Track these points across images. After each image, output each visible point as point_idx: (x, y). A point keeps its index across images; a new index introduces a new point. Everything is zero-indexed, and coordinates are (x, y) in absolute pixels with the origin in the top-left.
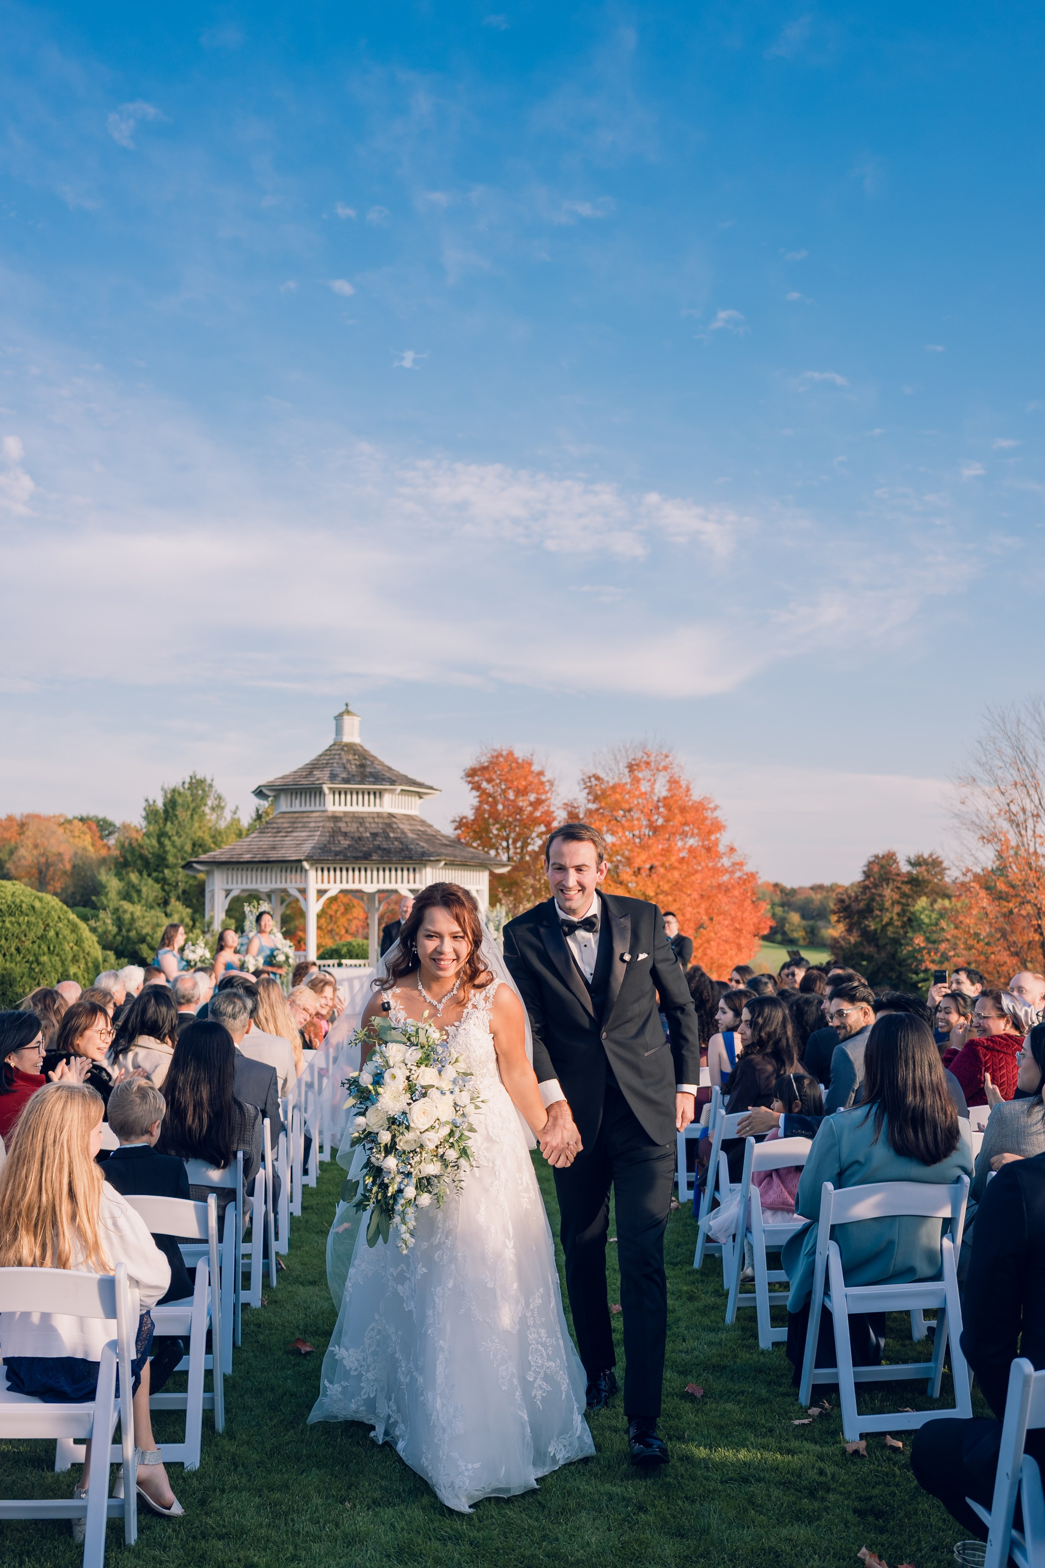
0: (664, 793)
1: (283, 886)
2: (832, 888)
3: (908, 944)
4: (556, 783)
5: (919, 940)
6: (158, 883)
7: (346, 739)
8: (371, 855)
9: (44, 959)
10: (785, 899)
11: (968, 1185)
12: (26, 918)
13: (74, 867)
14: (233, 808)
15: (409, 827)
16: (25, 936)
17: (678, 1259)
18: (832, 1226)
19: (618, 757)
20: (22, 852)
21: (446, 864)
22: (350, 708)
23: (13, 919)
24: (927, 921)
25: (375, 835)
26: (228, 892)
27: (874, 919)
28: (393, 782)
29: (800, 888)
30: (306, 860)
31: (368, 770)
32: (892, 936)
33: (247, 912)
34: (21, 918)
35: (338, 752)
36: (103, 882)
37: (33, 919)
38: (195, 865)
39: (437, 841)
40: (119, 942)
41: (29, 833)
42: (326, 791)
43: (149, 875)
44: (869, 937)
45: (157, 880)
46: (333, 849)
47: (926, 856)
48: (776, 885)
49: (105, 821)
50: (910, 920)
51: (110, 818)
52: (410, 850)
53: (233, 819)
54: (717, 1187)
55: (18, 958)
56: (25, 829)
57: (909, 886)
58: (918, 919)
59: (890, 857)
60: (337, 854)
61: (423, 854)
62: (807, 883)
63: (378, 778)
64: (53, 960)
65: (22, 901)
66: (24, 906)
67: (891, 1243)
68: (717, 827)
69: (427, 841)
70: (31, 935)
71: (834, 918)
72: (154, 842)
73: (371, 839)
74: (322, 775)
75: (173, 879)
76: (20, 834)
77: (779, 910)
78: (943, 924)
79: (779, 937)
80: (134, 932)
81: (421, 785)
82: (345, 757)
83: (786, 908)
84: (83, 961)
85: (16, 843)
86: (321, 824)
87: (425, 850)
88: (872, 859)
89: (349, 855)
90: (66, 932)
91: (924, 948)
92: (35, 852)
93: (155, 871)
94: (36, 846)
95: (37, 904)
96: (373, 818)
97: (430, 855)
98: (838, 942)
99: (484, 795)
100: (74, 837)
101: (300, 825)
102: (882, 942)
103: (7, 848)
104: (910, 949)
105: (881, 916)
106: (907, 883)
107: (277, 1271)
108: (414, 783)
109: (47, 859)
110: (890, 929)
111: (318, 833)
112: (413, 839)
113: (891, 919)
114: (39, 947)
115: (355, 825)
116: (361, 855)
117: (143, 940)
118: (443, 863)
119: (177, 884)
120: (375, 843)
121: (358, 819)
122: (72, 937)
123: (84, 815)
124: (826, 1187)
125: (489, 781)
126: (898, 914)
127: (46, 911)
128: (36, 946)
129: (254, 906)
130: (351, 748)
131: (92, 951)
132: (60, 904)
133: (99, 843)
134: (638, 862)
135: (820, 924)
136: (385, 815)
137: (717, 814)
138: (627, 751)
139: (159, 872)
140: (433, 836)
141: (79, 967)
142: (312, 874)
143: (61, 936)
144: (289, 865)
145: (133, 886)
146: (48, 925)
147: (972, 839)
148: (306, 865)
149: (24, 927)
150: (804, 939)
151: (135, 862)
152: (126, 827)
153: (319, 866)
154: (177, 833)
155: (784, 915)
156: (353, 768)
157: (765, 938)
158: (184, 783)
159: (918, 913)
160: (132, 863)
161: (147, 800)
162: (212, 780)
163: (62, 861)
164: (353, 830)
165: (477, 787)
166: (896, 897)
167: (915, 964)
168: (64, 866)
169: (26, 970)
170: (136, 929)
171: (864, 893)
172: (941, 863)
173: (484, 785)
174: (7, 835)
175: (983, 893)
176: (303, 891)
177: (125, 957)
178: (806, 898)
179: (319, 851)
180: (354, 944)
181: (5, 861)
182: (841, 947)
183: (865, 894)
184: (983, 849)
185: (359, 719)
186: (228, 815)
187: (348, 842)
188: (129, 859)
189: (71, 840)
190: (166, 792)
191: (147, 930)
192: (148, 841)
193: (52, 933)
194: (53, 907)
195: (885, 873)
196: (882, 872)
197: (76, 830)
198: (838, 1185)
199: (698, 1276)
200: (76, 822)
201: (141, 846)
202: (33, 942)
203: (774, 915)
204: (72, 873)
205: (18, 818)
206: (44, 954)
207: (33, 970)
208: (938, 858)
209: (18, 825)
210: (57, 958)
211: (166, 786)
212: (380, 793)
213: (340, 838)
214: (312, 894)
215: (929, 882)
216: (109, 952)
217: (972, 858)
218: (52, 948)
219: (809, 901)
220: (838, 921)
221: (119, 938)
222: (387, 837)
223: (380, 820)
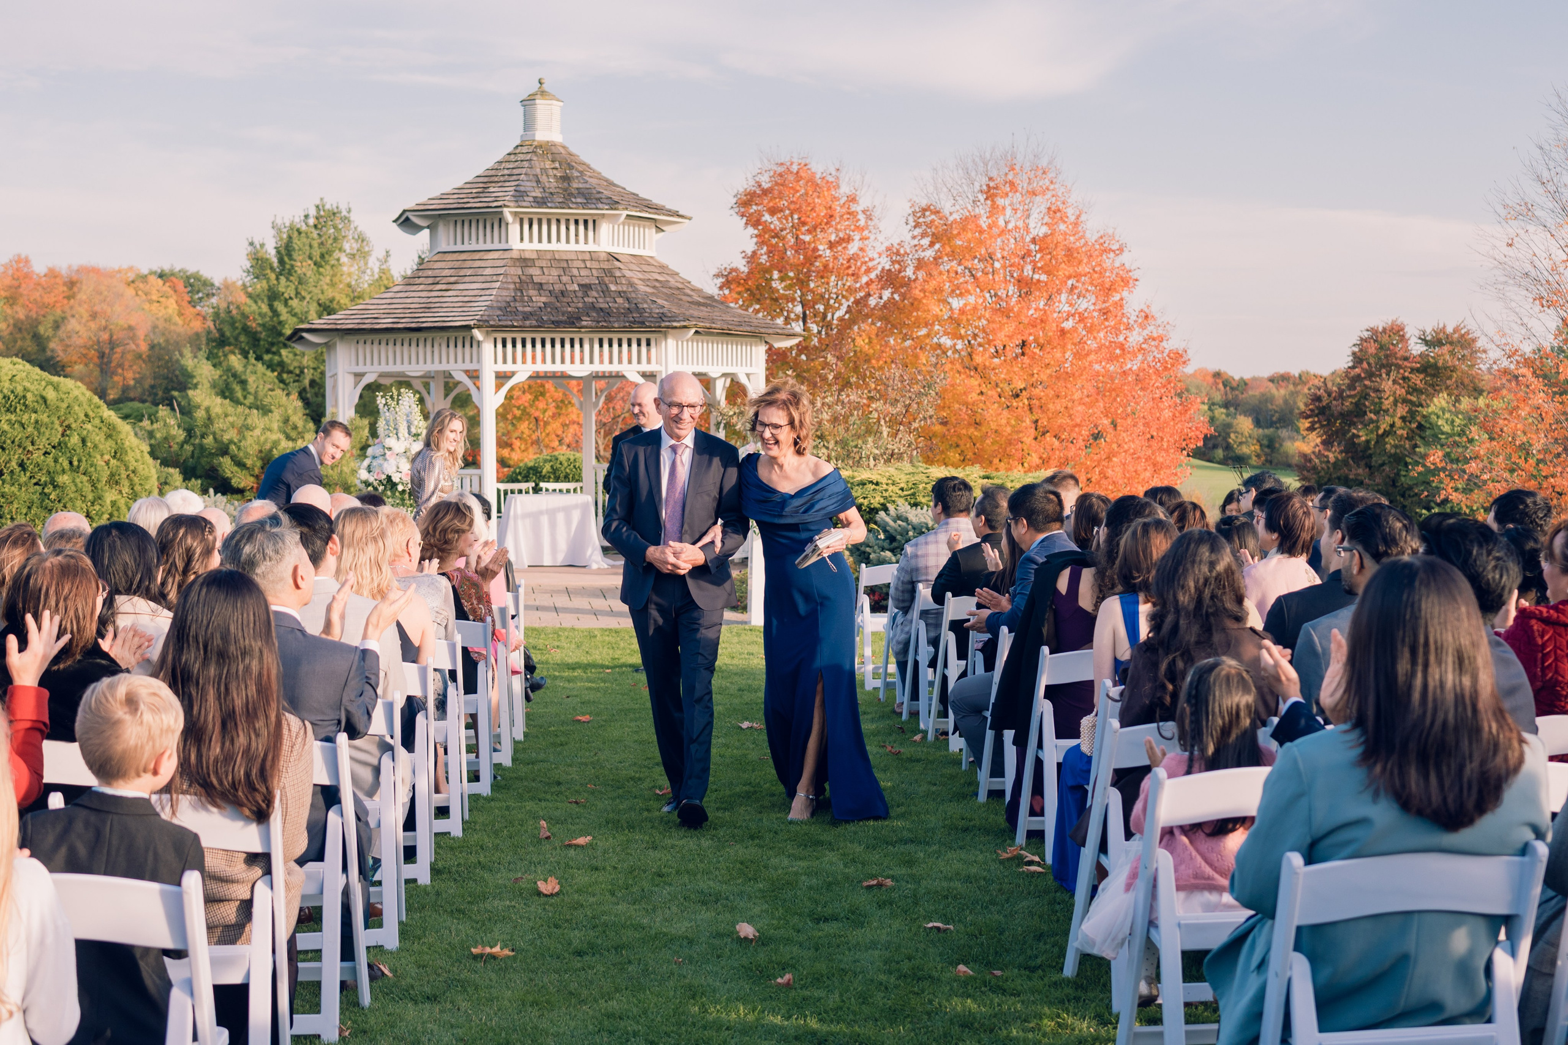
0: (1043, 230)
1: (444, 367)
2: (1302, 379)
3: (1417, 463)
4: (876, 214)
5: (1435, 457)
6: (273, 371)
7: (541, 135)
8: (579, 319)
9: (64, 479)
10: (1230, 397)
11: (1545, 860)
12: (34, 416)
13: (152, 347)
14: (381, 255)
15: (640, 276)
16: (33, 443)
17: (1039, 961)
18: (1299, 929)
19: (973, 174)
20: (73, 324)
21: (697, 332)
22: (545, 87)
23: (13, 417)
24: (1447, 428)
25: (586, 288)
26: (359, 376)
27: (1365, 426)
28: (614, 204)
29: (1254, 379)
30: (479, 327)
31: (575, 185)
32: (1393, 451)
33: (381, 406)
34: (26, 417)
35: (528, 157)
36: (189, 369)
37: (44, 418)
38: (305, 335)
39: (684, 298)
40: (189, 454)
41: (82, 296)
42: (509, 218)
43: (259, 358)
44: (1358, 453)
45: (270, 366)
46: (520, 309)
47: (1449, 330)
48: (1217, 375)
49: (197, 277)
50: (1420, 427)
51: (206, 273)
52: (641, 311)
53: (382, 271)
54: (1103, 847)
55: (23, 479)
56: (75, 289)
57: (1422, 376)
58: (1433, 426)
59: (1397, 331)
60: (526, 316)
61: (662, 317)
62: (1266, 373)
63: (590, 197)
64: (78, 480)
65: (25, 389)
66: (29, 395)
67: (1403, 960)
68: (1126, 281)
69: (669, 297)
70: (42, 443)
71: (1305, 424)
72: (265, 308)
73: (580, 294)
74: (503, 194)
75: (296, 364)
76: (68, 298)
77: (1220, 413)
78: (1474, 431)
79: (1220, 453)
80: (211, 437)
81: (658, 209)
82: (538, 165)
83: (1232, 409)
84: (126, 483)
85: (64, 312)
86: (501, 271)
87: (665, 310)
88: (1366, 334)
89: (545, 318)
90: (98, 437)
91: (1444, 469)
92: (93, 325)
93: (268, 351)
94: (94, 316)
95: (51, 394)
96: (584, 261)
97: (673, 318)
98: (1310, 460)
99: (766, 235)
100: (151, 302)
101: (469, 272)
102: (1376, 461)
103: (51, 318)
104: (1420, 469)
105: (1377, 421)
106: (1418, 370)
107: (372, 978)
108: (649, 206)
109: (111, 336)
110: (1390, 440)
111: (498, 285)
112: (646, 294)
113: (1392, 426)
114: (56, 461)
115: (555, 272)
116: (565, 318)
117: (224, 451)
118: (693, 331)
119: (302, 372)
120: (586, 299)
121: (562, 263)
122: (108, 446)
123: (166, 268)
124: (1290, 862)
125: (773, 211)
126: (1403, 418)
127: (65, 405)
128: (50, 459)
129: (392, 397)
130: (547, 150)
131: (140, 467)
132: (89, 394)
133: (190, 311)
134: (1001, 338)
135: (1284, 433)
136: (603, 256)
137: (1125, 258)
138: (986, 164)
139: (274, 353)
140: (678, 289)
141: (120, 492)
142: (488, 348)
143: (89, 444)
144: (452, 335)
145: (235, 376)
146: (69, 427)
147: (1522, 299)
148: (478, 334)
149: (30, 429)
150: (1258, 456)
151: (236, 339)
152: (228, 286)
153: (499, 336)
154: (297, 293)
155: (1229, 420)
156: (551, 183)
157: (1198, 454)
158: (306, 216)
159: (1434, 417)
160: (232, 340)
161: (251, 244)
162: (349, 211)
163: (133, 338)
164: (551, 280)
165: (754, 221)
166: (1401, 392)
167: (1426, 493)
168: (137, 346)
169: (35, 497)
170: (214, 434)
171: (1351, 387)
172: (1474, 340)
173: (767, 217)
174: (49, 299)
175: (1536, 383)
176: (474, 376)
177: (197, 478)
178: (1263, 395)
179: (499, 313)
180: (561, 458)
181: (48, 339)
182: (1314, 468)
183: (1355, 389)
184: (1541, 316)
185: (561, 104)
186: (373, 263)
187: (543, 299)
188: (228, 334)
189: (147, 306)
190: (279, 231)
191: (231, 435)
192: (254, 307)
193: (75, 440)
194: (76, 398)
195: (1387, 356)
196: (1382, 354)
197: (154, 291)
198: (1309, 860)
199: (1069, 991)
200: (153, 279)
201: (245, 316)
202: (46, 453)
203: (1212, 420)
204: (149, 357)
205: (64, 272)
206: (64, 472)
207: (47, 495)
208: (1468, 333)
209: (65, 284)
210: (85, 478)
211: (279, 221)
212: (594, 221)
213: (532, 292)
214: (488, 380)
215: (1453, 369)
216: (171, 470)
217: (1523, 330)
218: (75, 463)
219: (1266, 399)
220: (1311, 429)
221: (188, 448)
222: (606, 291)
223: (595, 265)
